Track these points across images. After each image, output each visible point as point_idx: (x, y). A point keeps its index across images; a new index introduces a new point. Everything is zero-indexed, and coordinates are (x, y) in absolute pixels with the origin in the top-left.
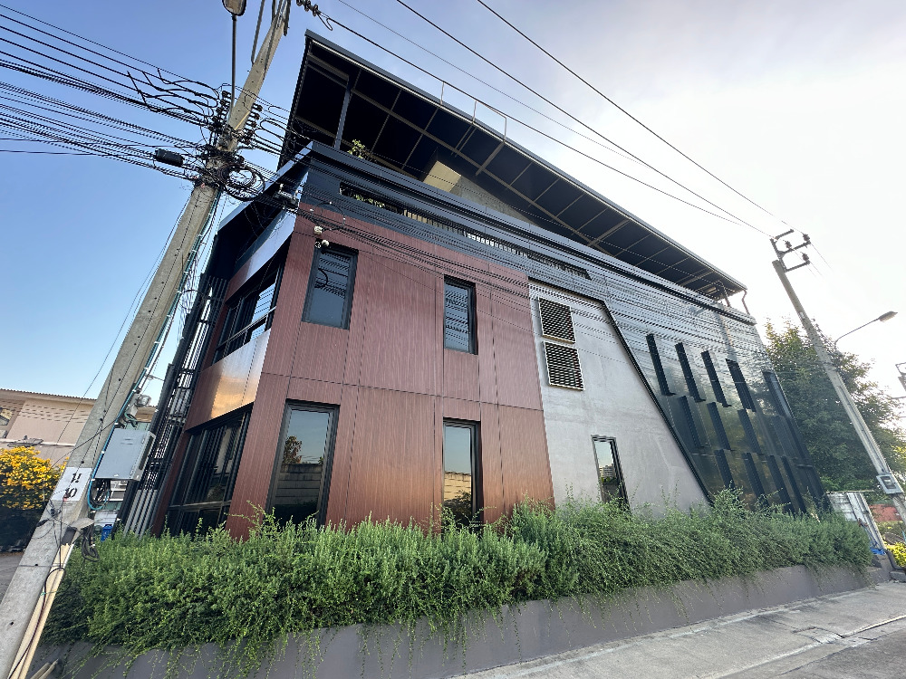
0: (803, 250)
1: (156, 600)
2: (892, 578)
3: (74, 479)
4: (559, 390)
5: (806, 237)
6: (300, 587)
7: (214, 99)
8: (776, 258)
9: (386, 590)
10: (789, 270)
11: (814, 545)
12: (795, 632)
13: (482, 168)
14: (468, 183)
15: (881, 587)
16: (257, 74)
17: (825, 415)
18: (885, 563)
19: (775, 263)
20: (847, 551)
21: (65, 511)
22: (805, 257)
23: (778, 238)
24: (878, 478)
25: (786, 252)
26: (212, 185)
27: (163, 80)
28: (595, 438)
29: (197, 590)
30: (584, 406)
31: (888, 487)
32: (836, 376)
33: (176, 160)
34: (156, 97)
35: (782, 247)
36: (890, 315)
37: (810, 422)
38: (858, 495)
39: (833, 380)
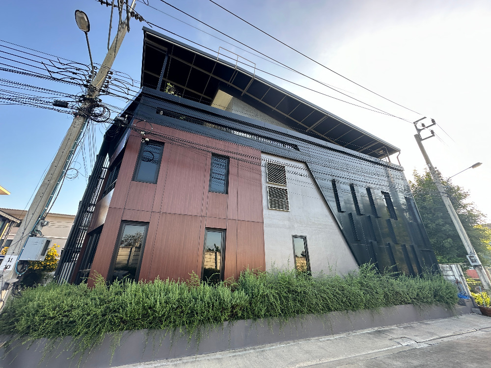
0: (431, 128)
1: (46, 316)
2: (472, 312)
3: (9, 261)
4: (275, 211)
5: (433, 121)
6: (115, 311)
7: (87, 71)
8: (416, 133)
9: (158, 314)
10: (423, 140)
11: (420, 294)
12: (391, 339)
13: (244, 92)
14: (237, 101)
15: (464, 316)
16: (111, 56)
17: (441, 221)
18: (469, 304)
19: (416, 136)
20: (441, 297)
21: (4, 275)
22: (432, 132)
23: (417, 121)
24: (467, 256)
25: (423, 129)
26: (83, 116)
27: (61, 63)
28: (295, 237)
29: (65, 312)
30: (289, 219)
31: (473, 262)
32: (447, 200)
33: (64, 105)
34: (57, 73)
35: (419, 126)
36: (478, 164)
37: (432, 226)
38: (457, 266)
39: (445, 202)
